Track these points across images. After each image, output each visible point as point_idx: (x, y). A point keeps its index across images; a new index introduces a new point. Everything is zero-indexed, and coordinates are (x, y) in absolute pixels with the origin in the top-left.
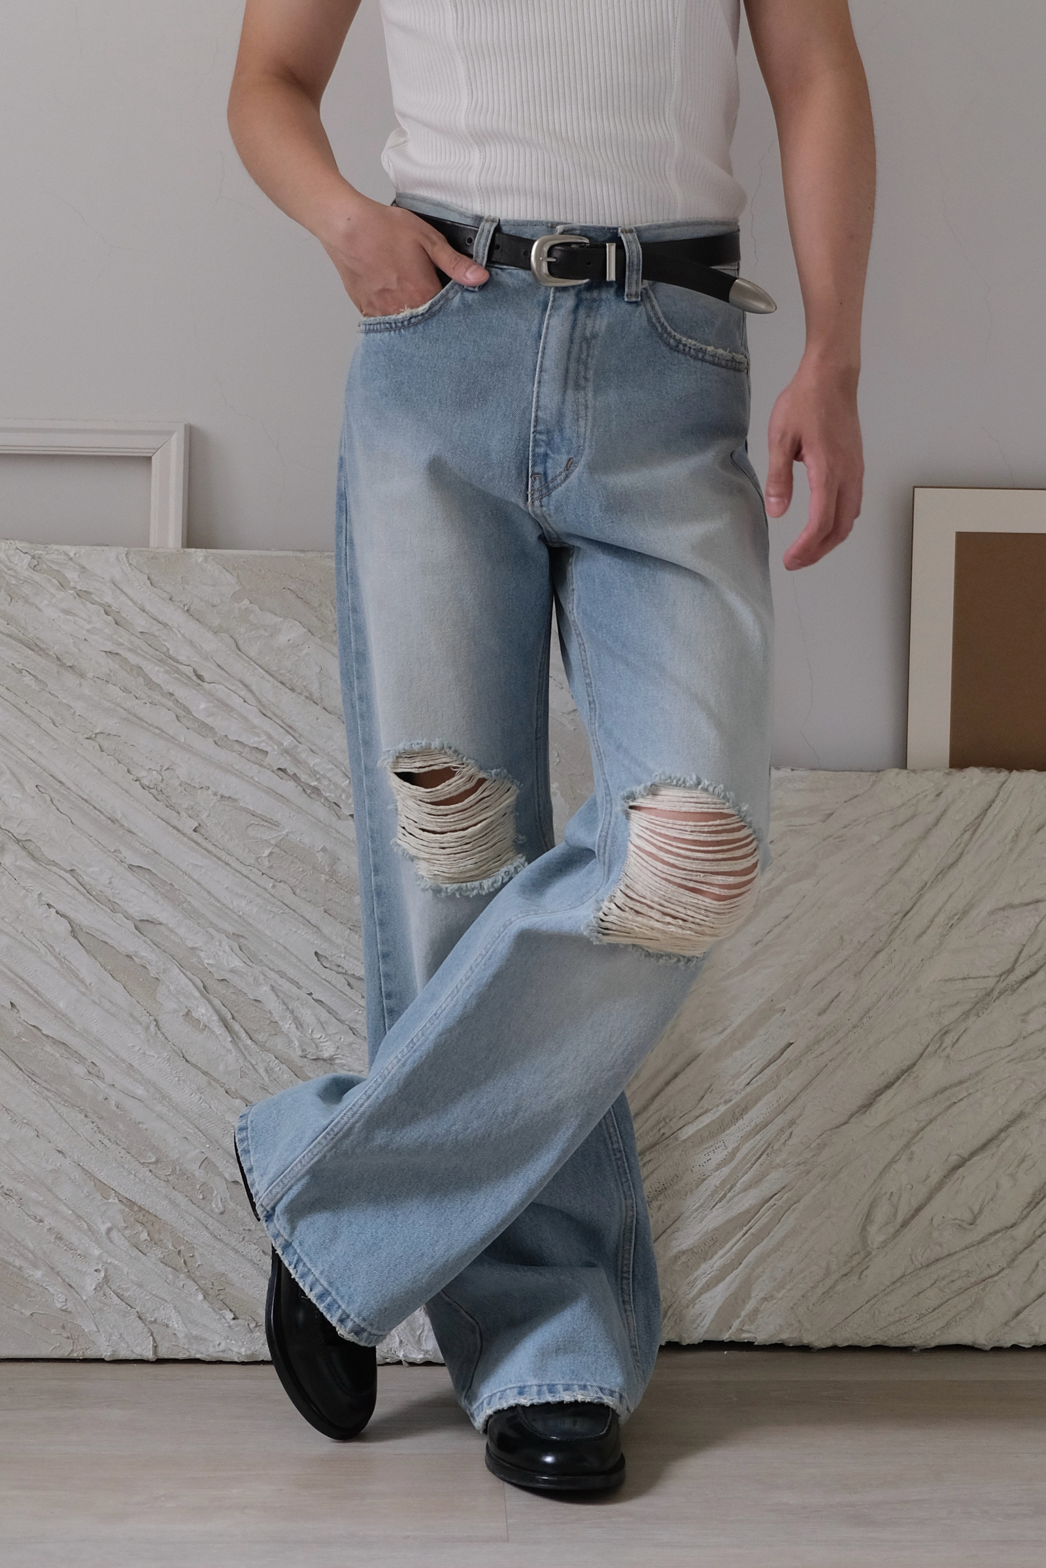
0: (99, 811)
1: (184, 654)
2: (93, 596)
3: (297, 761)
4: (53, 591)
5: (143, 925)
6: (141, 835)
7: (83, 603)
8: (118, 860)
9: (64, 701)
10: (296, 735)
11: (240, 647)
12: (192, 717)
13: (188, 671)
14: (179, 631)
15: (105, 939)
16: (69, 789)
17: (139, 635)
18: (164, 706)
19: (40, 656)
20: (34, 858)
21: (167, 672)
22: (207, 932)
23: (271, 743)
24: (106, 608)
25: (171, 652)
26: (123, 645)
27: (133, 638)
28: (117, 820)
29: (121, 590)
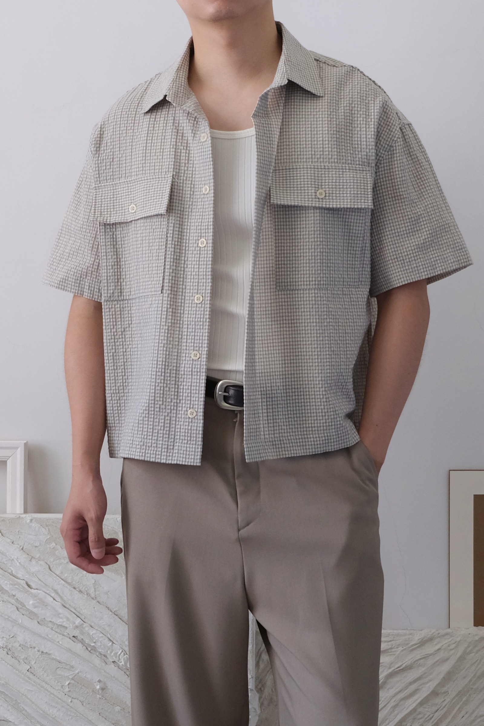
1: (20, 574)
3: (82, 633)
10: (83, 618)
11: (51, 569)
12: (25, 608)
13: (23, 583)
14: (18, 561)
23: (68, 622)
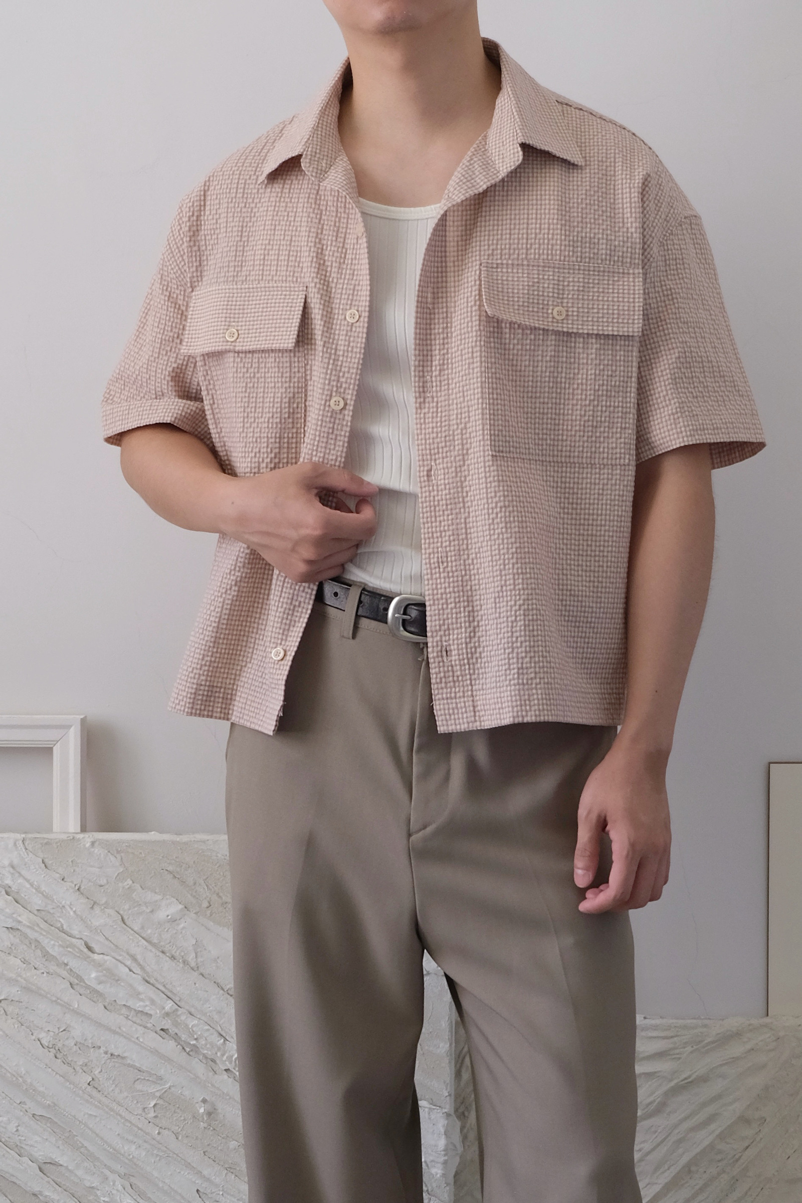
1: (76, 929)
3: (176, 1024)
5: (45, 1167)
6: (41, 1089)
8: (23, 1110)
10: (177, 999)
11: (126, 921)
12: (84, 985)
13: (80, 944)
14: (72, 909)
15: (14, 1179)
17: (36, 912)
18: (60, 976)
21: (60, 946)
22: (102, 1172)
23: (154, 1007)
24: (9, 890)
25: (65, 927)
26: (20, 922)
27: (31, 916)
29: (19, 873)
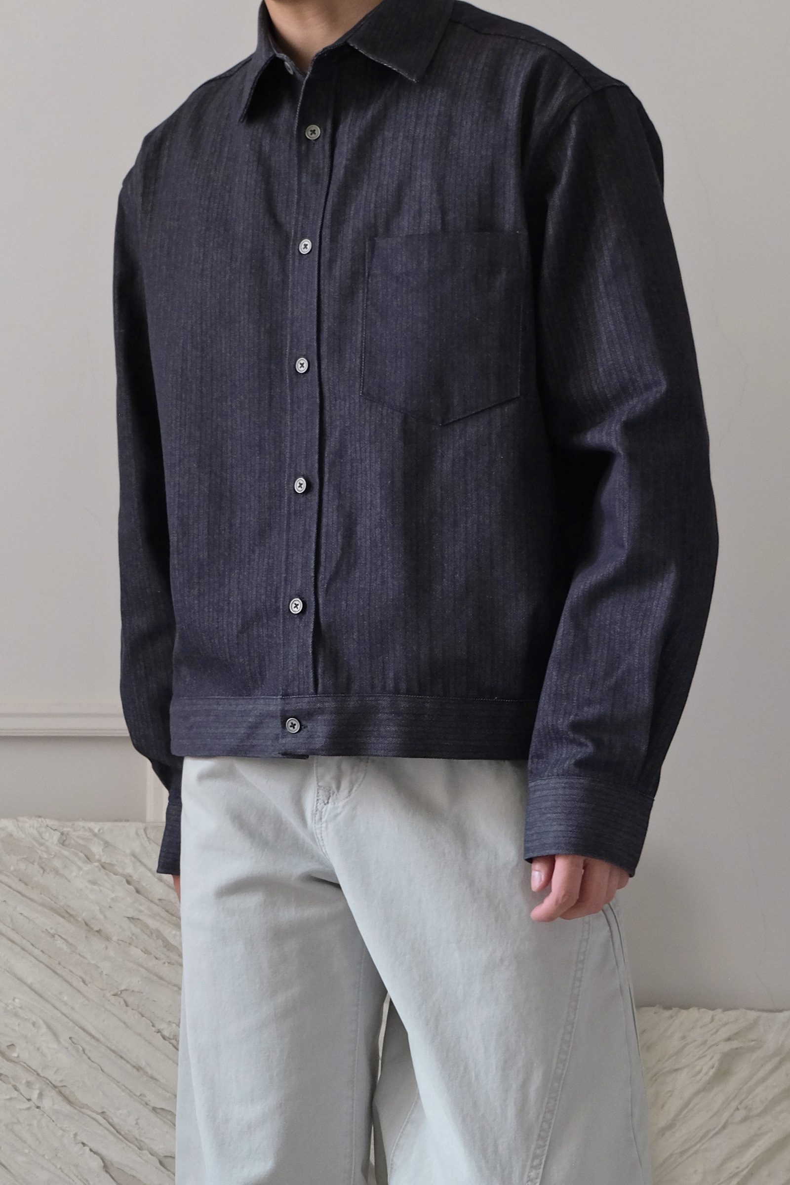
0: (125, 1060)
2: (116, 867)
4: (80, 863)
5: (165, 1161)
6: (163, 1081)
7: (107, 874)
8: (144, 1103)
9: (93, 962)
15: (134, 1173)
16: (98, 1040)
17: (157, 902)
19: (69, 922)
20: (70, 1103)
24: (129, 878)
26: (141, 911)
28: (141, 1068)
29: (140, 862)
